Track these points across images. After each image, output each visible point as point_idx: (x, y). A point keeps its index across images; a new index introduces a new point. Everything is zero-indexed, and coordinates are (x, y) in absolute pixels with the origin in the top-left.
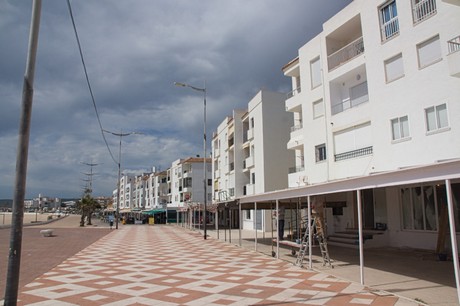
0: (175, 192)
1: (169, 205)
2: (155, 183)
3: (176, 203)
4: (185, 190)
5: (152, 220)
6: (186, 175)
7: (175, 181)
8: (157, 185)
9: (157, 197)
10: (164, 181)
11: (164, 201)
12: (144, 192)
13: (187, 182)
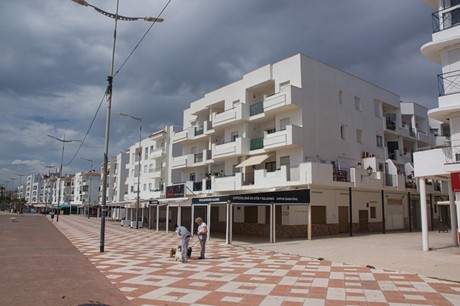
0: (77, 194)
1: (72, 203)
2: (61, 185)
3: (76, 202)
4: (83, 193)
5: (62, 212)
6: (84, 184)
7: (77, 186)
8: (63, 187)
9: (62, 196)
10: (69, 184)
11: (68, 199)
12: (52, 191)
13: (85, 188)
